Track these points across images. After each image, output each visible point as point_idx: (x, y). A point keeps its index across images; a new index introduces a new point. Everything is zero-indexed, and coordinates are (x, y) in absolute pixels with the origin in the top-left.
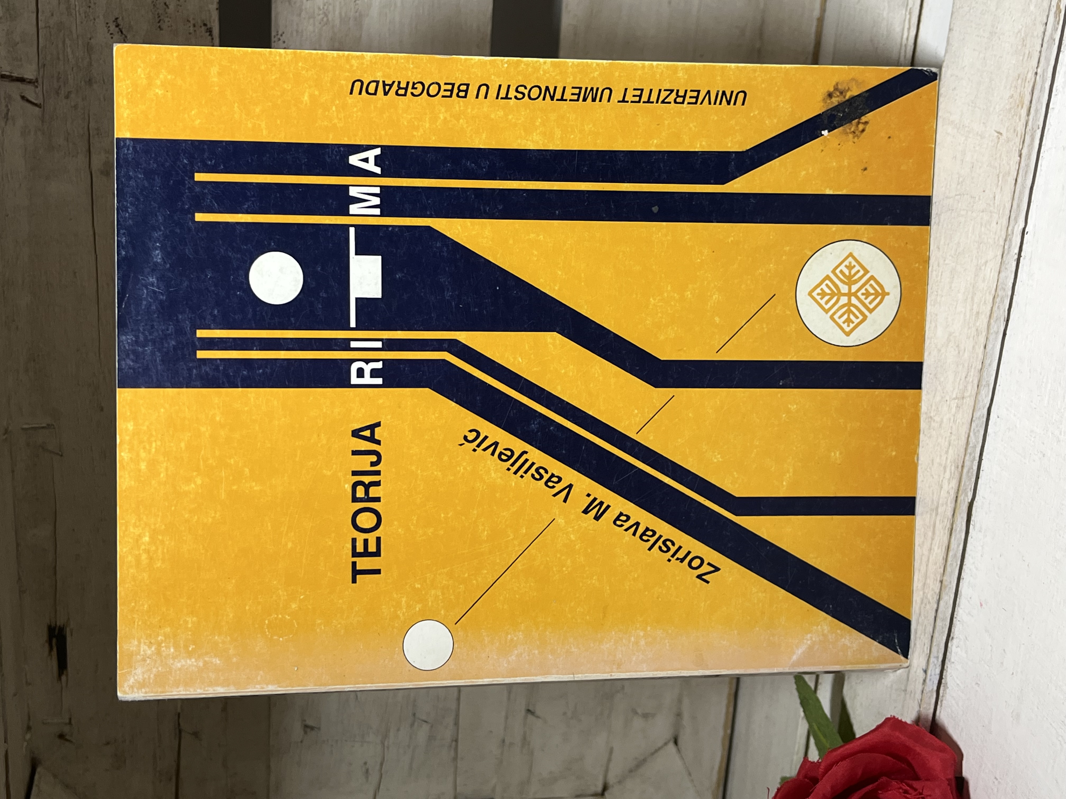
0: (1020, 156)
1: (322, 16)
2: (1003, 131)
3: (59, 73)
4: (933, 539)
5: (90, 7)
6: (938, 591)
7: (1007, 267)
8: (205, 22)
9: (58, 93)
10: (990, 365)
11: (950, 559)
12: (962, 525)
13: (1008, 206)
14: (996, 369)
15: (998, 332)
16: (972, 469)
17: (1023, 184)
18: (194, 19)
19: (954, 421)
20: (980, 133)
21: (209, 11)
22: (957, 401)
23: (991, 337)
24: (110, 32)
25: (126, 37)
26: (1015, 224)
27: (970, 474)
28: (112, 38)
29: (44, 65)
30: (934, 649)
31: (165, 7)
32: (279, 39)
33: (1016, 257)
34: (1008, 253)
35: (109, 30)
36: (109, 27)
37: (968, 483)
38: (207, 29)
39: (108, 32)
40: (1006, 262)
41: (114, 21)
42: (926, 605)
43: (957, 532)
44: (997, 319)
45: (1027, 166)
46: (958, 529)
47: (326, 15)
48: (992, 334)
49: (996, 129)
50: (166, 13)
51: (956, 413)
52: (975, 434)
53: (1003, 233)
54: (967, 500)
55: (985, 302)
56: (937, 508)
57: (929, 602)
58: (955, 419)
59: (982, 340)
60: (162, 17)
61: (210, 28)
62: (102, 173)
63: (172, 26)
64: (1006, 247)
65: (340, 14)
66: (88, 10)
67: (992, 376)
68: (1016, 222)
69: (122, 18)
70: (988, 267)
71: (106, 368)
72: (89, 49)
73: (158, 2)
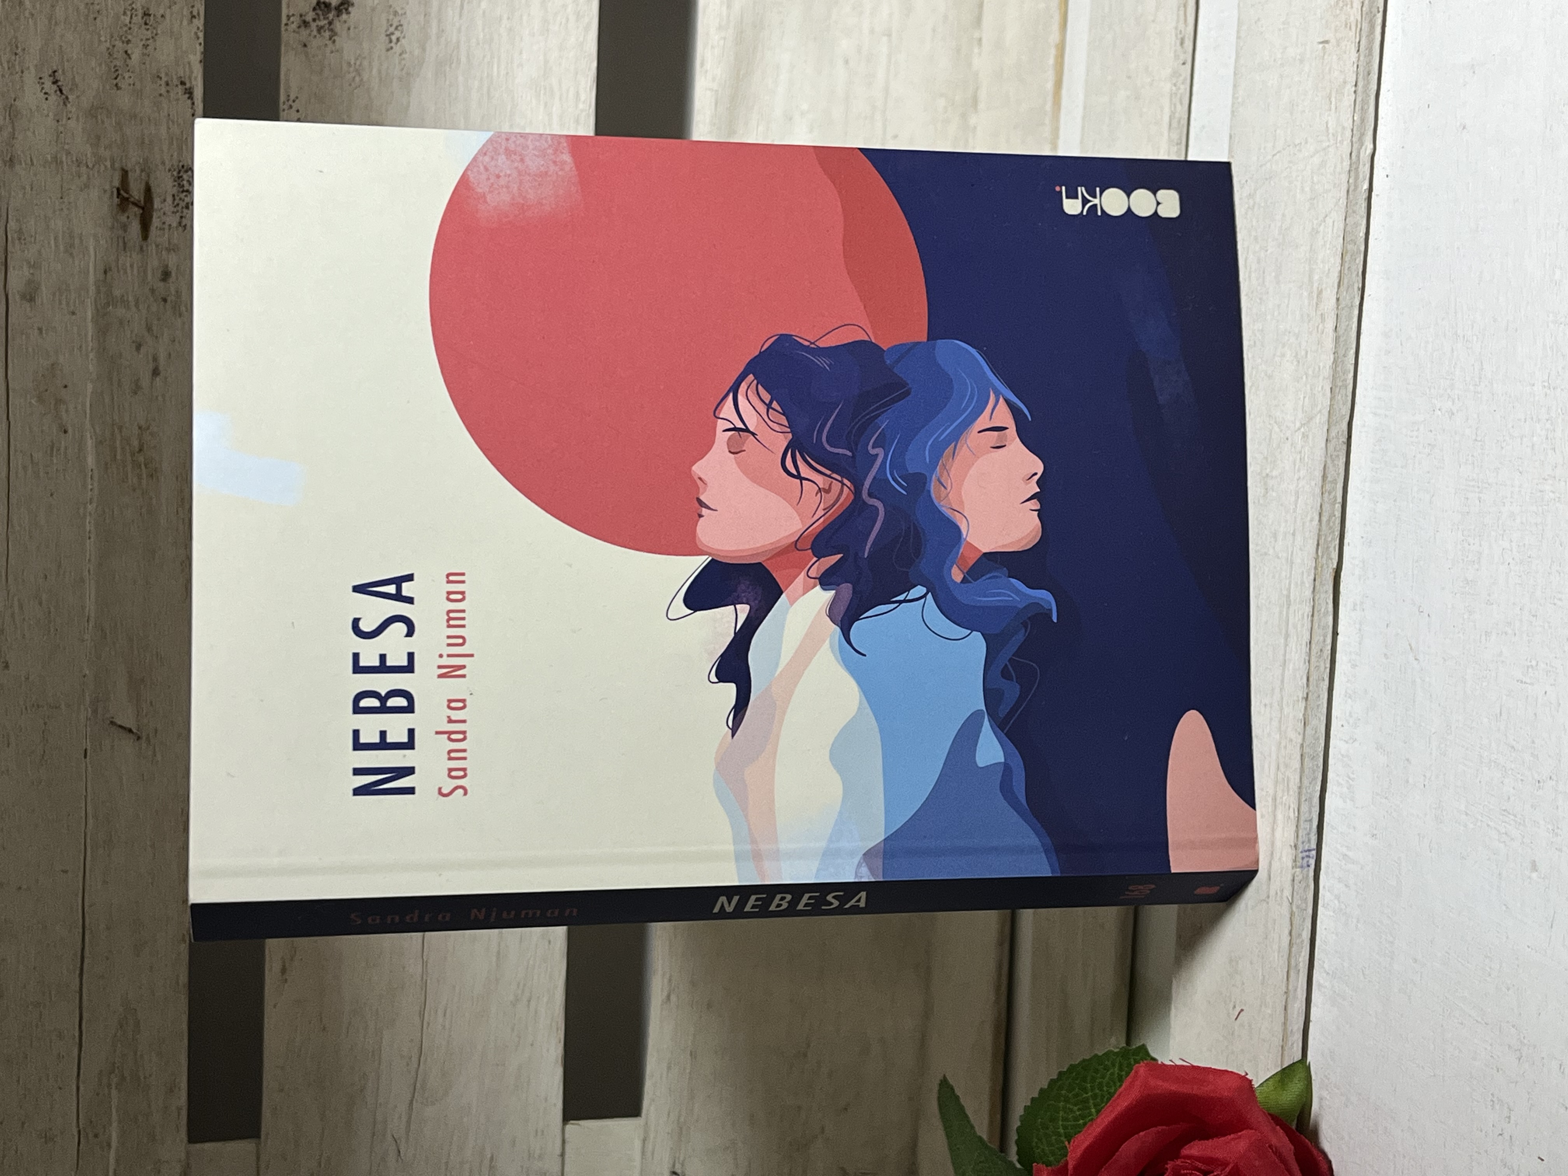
0: (1358, 51)
1: (353, 75)
2: (1330, 36)
4: (1286, 645)
5: (16, 54)
6: (1301, 716)
7: (1355, 208)
8: (183, 79)
10: (1344, 356)
11: (1313, 659)
12: (1327, 603)
13: (1348, 124)
14: (1353, 362)
15: (1352, 306)
16: (1335, 516)
17: (1366, 90)
18: (167, 74)
19: (1301, 459)
20: (1298, 57)
21: (189, 63)
22: (1302, 430)
23: (1344, 314)
24: (44, 91)
25: (67, 98)
26: (1361, 148)
27: (1331, 524)
28: (47, 99)
30: (1304, 808)
31: (125, 56)
32: (291, 107)
33: (1366, 195)
34: (1355, 190)
35: (43, 88)
36: (43, 83)
37: (1330, 539)
38: (186, 89)
39: (41, 91)
40: (1354, 202)
41: (50, 76)
42: (1285, 747)
43: (1322, 615)
44: (1348, 287)
45: (1369, 63)
46: (1323, 610)
47: (360, 75)
48: (1343, 309)
49: (1322, 40)
50: (127, 66)
51: (1302, 447)
52: (1333, 461)
53: (1345, 164)
54: (1331, 566)
55: (1329, 270)
56: (1288, 596)
57: (1291, 740)
58: (1303, 455)
59: (1330, 324)
60: (120, 72)
61: (190, 88)
62: (23, 297)
63: (134, 85)
64: (1351, 181)
65: (380, 72)
66: (13, 58)
67: (1350, 372)
68: (1362, 144)
69: (63, 70)
70: (1329, 221)
71: (16, 599)
72: (12, 112)
73: (115, 49)
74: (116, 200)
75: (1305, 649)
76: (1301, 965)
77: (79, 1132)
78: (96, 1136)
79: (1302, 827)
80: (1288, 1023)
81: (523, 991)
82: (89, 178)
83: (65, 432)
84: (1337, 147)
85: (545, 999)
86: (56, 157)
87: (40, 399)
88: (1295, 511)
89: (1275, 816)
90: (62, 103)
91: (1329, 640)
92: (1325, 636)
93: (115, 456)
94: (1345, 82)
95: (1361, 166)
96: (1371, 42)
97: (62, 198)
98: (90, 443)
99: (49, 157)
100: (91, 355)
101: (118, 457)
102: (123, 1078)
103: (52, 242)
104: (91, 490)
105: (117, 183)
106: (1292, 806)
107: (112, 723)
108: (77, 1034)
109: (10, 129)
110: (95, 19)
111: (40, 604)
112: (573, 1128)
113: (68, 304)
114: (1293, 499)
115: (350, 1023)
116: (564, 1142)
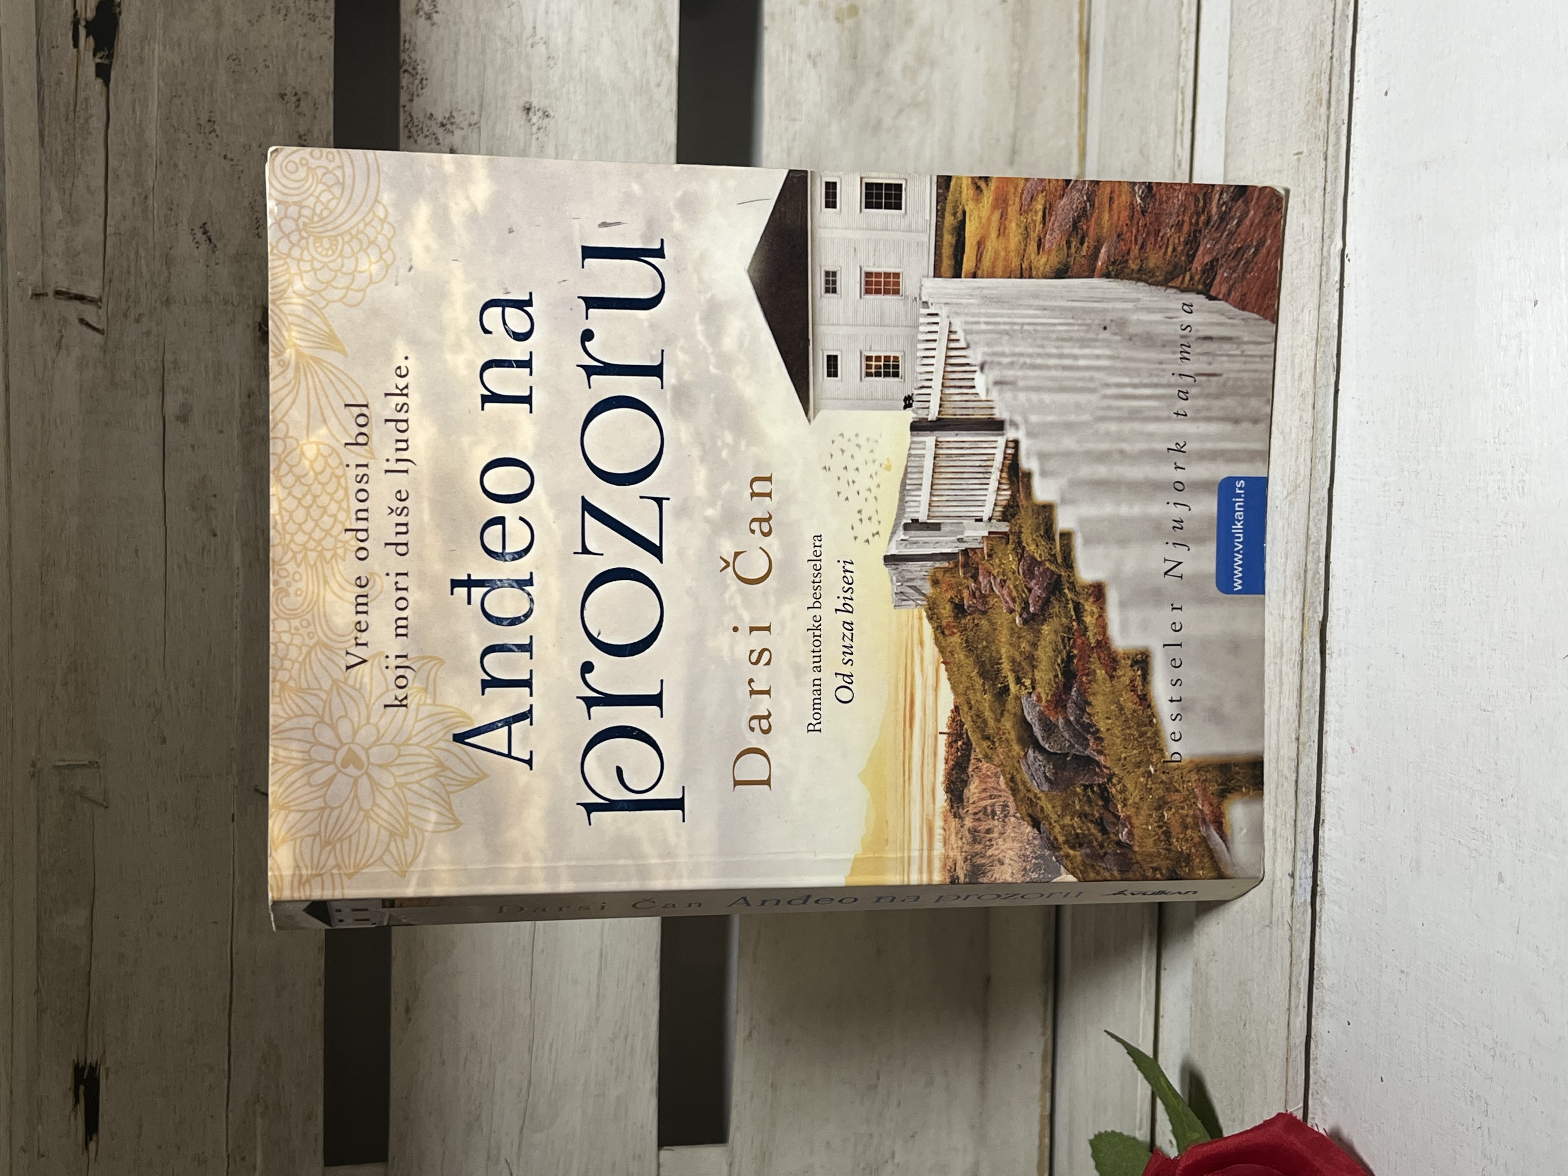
0: (1326, 159)
2: (1303, 148)
3: (129, 290)
4: (1281, 693)
5: (171, 209)
6: (1295, 755)
7: (1327, 299)
9: (125, 316)
10: (1323, 430)
11: (1304, 704)
12: (1315, 652)
13: (1319, 225)
14: (1331, 434)
15: (1328, 385)
17: (1334, 195)
22: (1289, 498)
23: (1321, 392)
24: (195, 241)
25: (215, 246)
27: (1316, 581)
28: (198, 247)
29: (111, 281)
30: (1300, 839)
33: (1338, 286)
34: (1327, 279)
35: (194, 238)
36: (195, 234)
37: (1315, 594)
39: (193, 241)
40: (1326, 293)
41: (201, 227)
42: (1282, 786)
43: (1310, 665)
44: (1324, 368)
45: (1336, 169)
46: (1311, 659)
48: (1320, 389)
49: (1296, 152)
51: (1289, 513)
52: (1315, 525)
53: (1317, 260)
54: (1317, 616)
56: (1281, 648)
57: (1286, 778)
59: (1309, 401)
62: (178, 418)
64: (1323, 273)
66: (169, 214)
67: (1328, 445)
68: (1332, 244)
69: (212, 223)
70: (1306, 312)
71: (172, 683)
72: (168, 260)
73: (257, 204)
74: (258, 334)
75: (1296, 694)
76: (1302, 983)
77: (228, 1156)
78: (243, 1159)
79: (1299, 856)
80: (1291, 1037)
81: (620, 1028)
82: (234, 316)
83: (215, 535)
84: (1311, 246)
85: (641, 1035)
86: (206, 297)
87: (193, 508)
88: (1284, 571)
89: (1276, 849)
90: (210, 251)
91: (1318, 687)
92: (1314, 682)
93: (258, 555)
94: (1316, 187)
95: (1332, 260)
96: (1337, 151)
97: (211, 332)
98: (237, 545)
99: (200, 298)
100: (238, 468)
101: (261, 557)
102: (267, 1107)
103: (203, 372)
104: (238, 586)
105: (259, 319)
106: (1289, 838)
107: (257, 790)
108: (226, 1068)
109: (166, 275)
110: (239, 178)
111: (194, 685)
112: (667, 1154)
113: (217, 424)
114: (1283, 561)
115: (466, 1059)
116: (659, 1166)
